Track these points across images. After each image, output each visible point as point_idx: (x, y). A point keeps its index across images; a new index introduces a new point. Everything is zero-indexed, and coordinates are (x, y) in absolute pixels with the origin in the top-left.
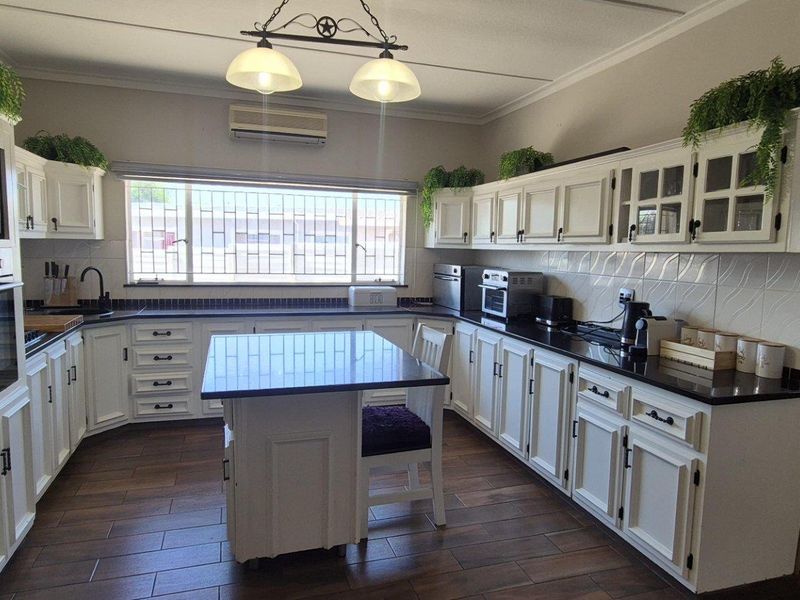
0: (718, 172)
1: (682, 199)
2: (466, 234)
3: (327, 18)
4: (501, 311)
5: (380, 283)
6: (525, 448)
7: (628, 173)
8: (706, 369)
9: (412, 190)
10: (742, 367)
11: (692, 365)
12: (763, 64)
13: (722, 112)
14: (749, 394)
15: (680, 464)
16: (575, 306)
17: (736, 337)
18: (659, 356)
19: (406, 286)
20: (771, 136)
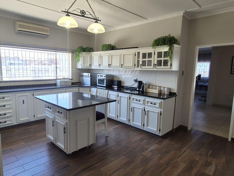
0: (160, 55)
1: (152, 59)
2: (90, 65)
3: (83, 10)
4: (104, 85)
5: (64, 79)
6: (117, 117)
7: (139, 53)
8: (157, 93)
9: (73, 52)
10: (162, 93)
11: (153, 93)
12: (167, 35)
13: (161, 43)
14: (164, 98)
15: (157, 112)
16: (122, 83)
17: (161, 87)
18: (146, 92)
19: (72, 79)
20: (170, 49)
